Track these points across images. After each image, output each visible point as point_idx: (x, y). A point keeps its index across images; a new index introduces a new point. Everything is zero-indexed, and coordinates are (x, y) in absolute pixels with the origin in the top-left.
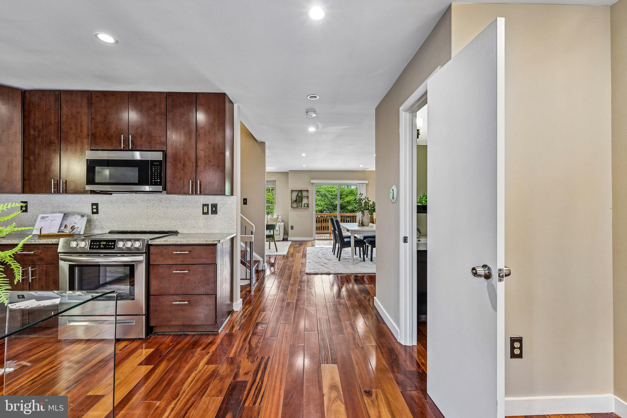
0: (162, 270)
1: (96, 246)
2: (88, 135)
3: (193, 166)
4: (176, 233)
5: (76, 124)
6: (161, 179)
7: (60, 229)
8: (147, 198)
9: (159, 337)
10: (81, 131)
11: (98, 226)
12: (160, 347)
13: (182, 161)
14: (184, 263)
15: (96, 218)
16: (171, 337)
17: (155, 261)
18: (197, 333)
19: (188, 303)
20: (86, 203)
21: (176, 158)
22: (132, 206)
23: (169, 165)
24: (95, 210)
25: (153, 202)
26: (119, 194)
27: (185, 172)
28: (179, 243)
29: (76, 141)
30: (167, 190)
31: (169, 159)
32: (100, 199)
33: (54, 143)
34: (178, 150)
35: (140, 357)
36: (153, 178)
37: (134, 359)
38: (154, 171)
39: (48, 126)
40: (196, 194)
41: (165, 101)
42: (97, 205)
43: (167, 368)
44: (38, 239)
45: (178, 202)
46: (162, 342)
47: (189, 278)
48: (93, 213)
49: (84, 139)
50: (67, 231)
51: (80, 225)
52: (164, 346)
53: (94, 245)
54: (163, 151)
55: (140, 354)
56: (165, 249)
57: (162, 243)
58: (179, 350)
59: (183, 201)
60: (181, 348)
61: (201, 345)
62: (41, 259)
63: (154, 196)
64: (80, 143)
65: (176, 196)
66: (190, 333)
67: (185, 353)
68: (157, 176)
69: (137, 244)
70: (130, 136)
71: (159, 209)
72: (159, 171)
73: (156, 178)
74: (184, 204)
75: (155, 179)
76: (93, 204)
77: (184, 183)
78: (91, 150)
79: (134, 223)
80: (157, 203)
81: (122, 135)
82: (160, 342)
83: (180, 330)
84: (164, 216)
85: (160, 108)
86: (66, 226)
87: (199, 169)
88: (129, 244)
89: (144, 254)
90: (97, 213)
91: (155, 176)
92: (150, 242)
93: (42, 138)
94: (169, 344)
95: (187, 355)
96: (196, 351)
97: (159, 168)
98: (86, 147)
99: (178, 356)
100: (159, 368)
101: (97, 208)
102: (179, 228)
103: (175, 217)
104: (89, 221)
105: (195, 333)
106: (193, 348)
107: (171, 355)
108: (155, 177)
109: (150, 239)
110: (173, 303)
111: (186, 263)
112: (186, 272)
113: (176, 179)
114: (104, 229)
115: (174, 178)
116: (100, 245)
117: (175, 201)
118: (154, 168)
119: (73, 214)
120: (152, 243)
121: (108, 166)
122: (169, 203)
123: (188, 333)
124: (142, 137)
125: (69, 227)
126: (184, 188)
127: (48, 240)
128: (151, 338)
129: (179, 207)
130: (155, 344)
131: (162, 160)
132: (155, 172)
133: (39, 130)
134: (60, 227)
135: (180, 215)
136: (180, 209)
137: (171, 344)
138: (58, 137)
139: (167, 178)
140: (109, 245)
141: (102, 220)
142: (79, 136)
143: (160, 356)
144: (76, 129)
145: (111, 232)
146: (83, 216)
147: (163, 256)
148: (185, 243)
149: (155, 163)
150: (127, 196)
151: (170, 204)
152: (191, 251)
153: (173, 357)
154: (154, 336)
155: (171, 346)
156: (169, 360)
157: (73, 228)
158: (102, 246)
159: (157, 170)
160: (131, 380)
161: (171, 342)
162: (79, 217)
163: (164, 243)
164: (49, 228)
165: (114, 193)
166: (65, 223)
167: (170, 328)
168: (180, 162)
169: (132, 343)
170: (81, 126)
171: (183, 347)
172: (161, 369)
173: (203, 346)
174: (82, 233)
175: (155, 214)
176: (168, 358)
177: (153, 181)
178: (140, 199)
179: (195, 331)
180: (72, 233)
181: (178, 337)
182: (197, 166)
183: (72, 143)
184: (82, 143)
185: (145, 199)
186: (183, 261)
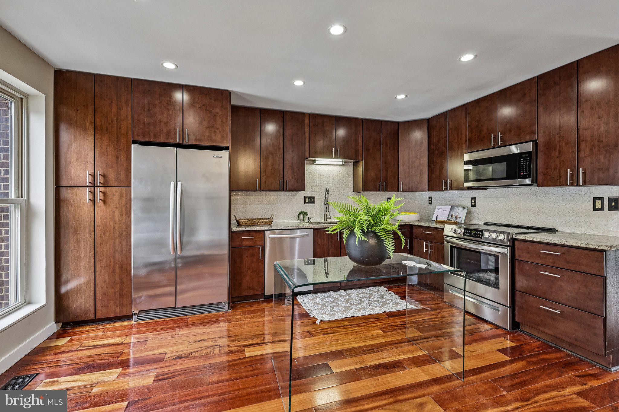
0: (528, 267)
1: (468, 234)
2: (466, 141)
3: (572, 152)
4: (553, 231)
5: (457, 134)
6: (530, 171)
7: (448, 217)
8: (520, 192)
9: (525, 336)
10: (461, 139)
11: (476, 218)
12: (523, 346)
13: (558, 148)
14: (555, 265)
15: (475, 210)
16: (539, 343)
17: (520, 256)
18: (575, 355)
19: (560, 313)
20: (467, 197)
21: (549, 146)
22: (505, 200)
23: (540, 155)
24: (473, 204)
25: (526, 196)
26: (492, 189)
27: (561, 160)
28: (547, 241)
29: (458, 148)
30: (538, 183)
31: (540, 148)
32: (478, 194)
33: (444, 152)
34: (552, 136)
35: (500, 344)
36: (522, 171)
37: (494, 343)
38: (522, 164)
39: (441, 141)
40: (577, 185)
41: (536, 87)
42: (475, 199)
43: (524, 369)
44: (435, 224)
45: (556, 195)
46: (527, 342)
47: (562, 284)
48: (472, 206)
49: (463, 145)
50: (453, 220)
51: (461, 214)
52: (528, 347)
53: (466, 233)
54: (533, 141)
55: (501, 342)
56: (531, 245)
57: (528, 239)
58: (544, 360)
59: (564, 194)
60: (548, 359)
61: (577, 370)
62: (435, 239)
63: (527, 190)
64: (460, 148)
65: (553, 189)
66: (565, 350)
67: (551, 367)
68: (526, 168)
69: (501, 237)
70: (499, 133)
71: (533, 203)
72: (528, 163)
73: (525, 170)
74: (564, 198)
75: (523, 172)
76: (472, 199)
77: (560, 173)
78: (468, 153)
79: (507, 217)
80: (531, 197)
81: (492, 134)
82: (525, 342)
83: (552, 340)
84: (539, 211)
85: (530, 96)
86: (452, 216)
87: (582, 154)
88: (494, 236)
89: (509, 248)
90: (475, 206)
91: (523, 168)
92: (514, 236)
93: (438, 150)
94: (534, 349)
95: (553, 370)
96: (566, 372)
97: (528, 160)
98: (465, 151)
99: (541, 366)
100: (515, 364)
101: (475, 202)
102: (558, 225)
103: (552, 213)
104: (469, 213)
105: (572, 353)
106: (563, 368)
107: (533, 359)
108: (523, 170)
109: (516, 234)
110: (541, 306)
111: (558, 266)
112: (557, 276)
113: (550, 169)
114: (481, 220)
115: (547, 169)
116: (470, 233)
117: (552, 194)
118: (522, 160)
119: (458, 206)
120: (516, 238)
121: (492, 163)
122: (544, 196)
123: (562, 349)
124: (510, 131)
125: (454, 216)
126: (560, 179)
127: (438, 225)
128: (516, 333)
129: (557, 201)
130: (519, 340)
131: (531, 151)
132: (524, 164)
133: (436, 145)
134: (448, 216)
135: (560, 210)
136: (559, 203)
137: (536, 349)
138: (446, 147)
139: (538, 170)
140: (478, 234)
141: (479, 212)
142: (460, 143)
143: (521, 354)
144: (458, 138)
145: (486, 224)
146: (464, 208)
147: (529, 253)
148: (556, 243)
149: (524, 156)
150: (500, 191)
151: (546, 198)
152: (564, 254)
153: (534, 363)
154: (520, 333)
155: (536, 351)
156: (529, 363)
157: (456, 217)
158: (472, 234)
159: (526, 162)
160: (487, 358)
161: (537, 348)
162: (461, 209)
163: (530, 239)
164: (442, 216)
165: (489, 188)
166: (452, 213)
167: (538, 333)
168: (555, 149)
169: (497, 329)
170: (461, 134)
171: (550, 360)
172: (517, 366)
173: (579, 373)
174: (463, 222)
175: (528, 208)
176: (529, 360)
177: (522, 174)
178: (512, 193)
179: (573, 351)
180: (455, 221)
181: (546, 347)
182: (578, 151)
183: (455, 150)
184: (462, 148)
185: (518, 193)
186: (554, 263)
